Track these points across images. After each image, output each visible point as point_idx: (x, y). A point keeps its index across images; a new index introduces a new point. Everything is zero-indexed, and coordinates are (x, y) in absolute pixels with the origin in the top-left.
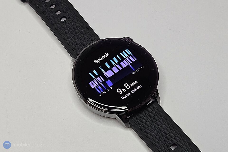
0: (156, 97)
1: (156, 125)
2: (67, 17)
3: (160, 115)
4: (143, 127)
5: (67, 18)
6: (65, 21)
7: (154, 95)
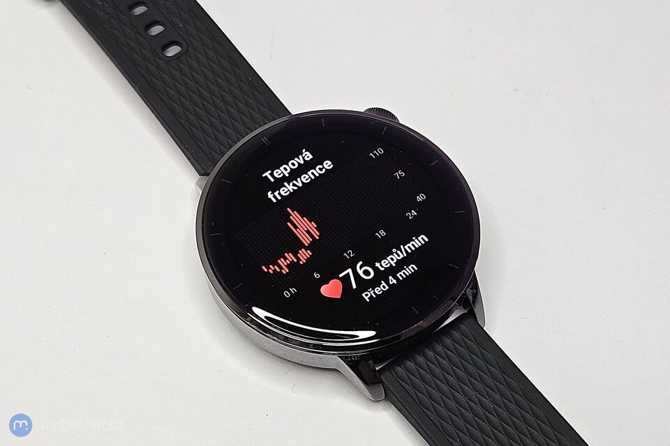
0: (471, 300)
1: (471, 393)
2: (182, 42)
3: (485, 359)
4: (427, 400)
5: (185, 45)
6: (177, 56)
7: (465, 294)
